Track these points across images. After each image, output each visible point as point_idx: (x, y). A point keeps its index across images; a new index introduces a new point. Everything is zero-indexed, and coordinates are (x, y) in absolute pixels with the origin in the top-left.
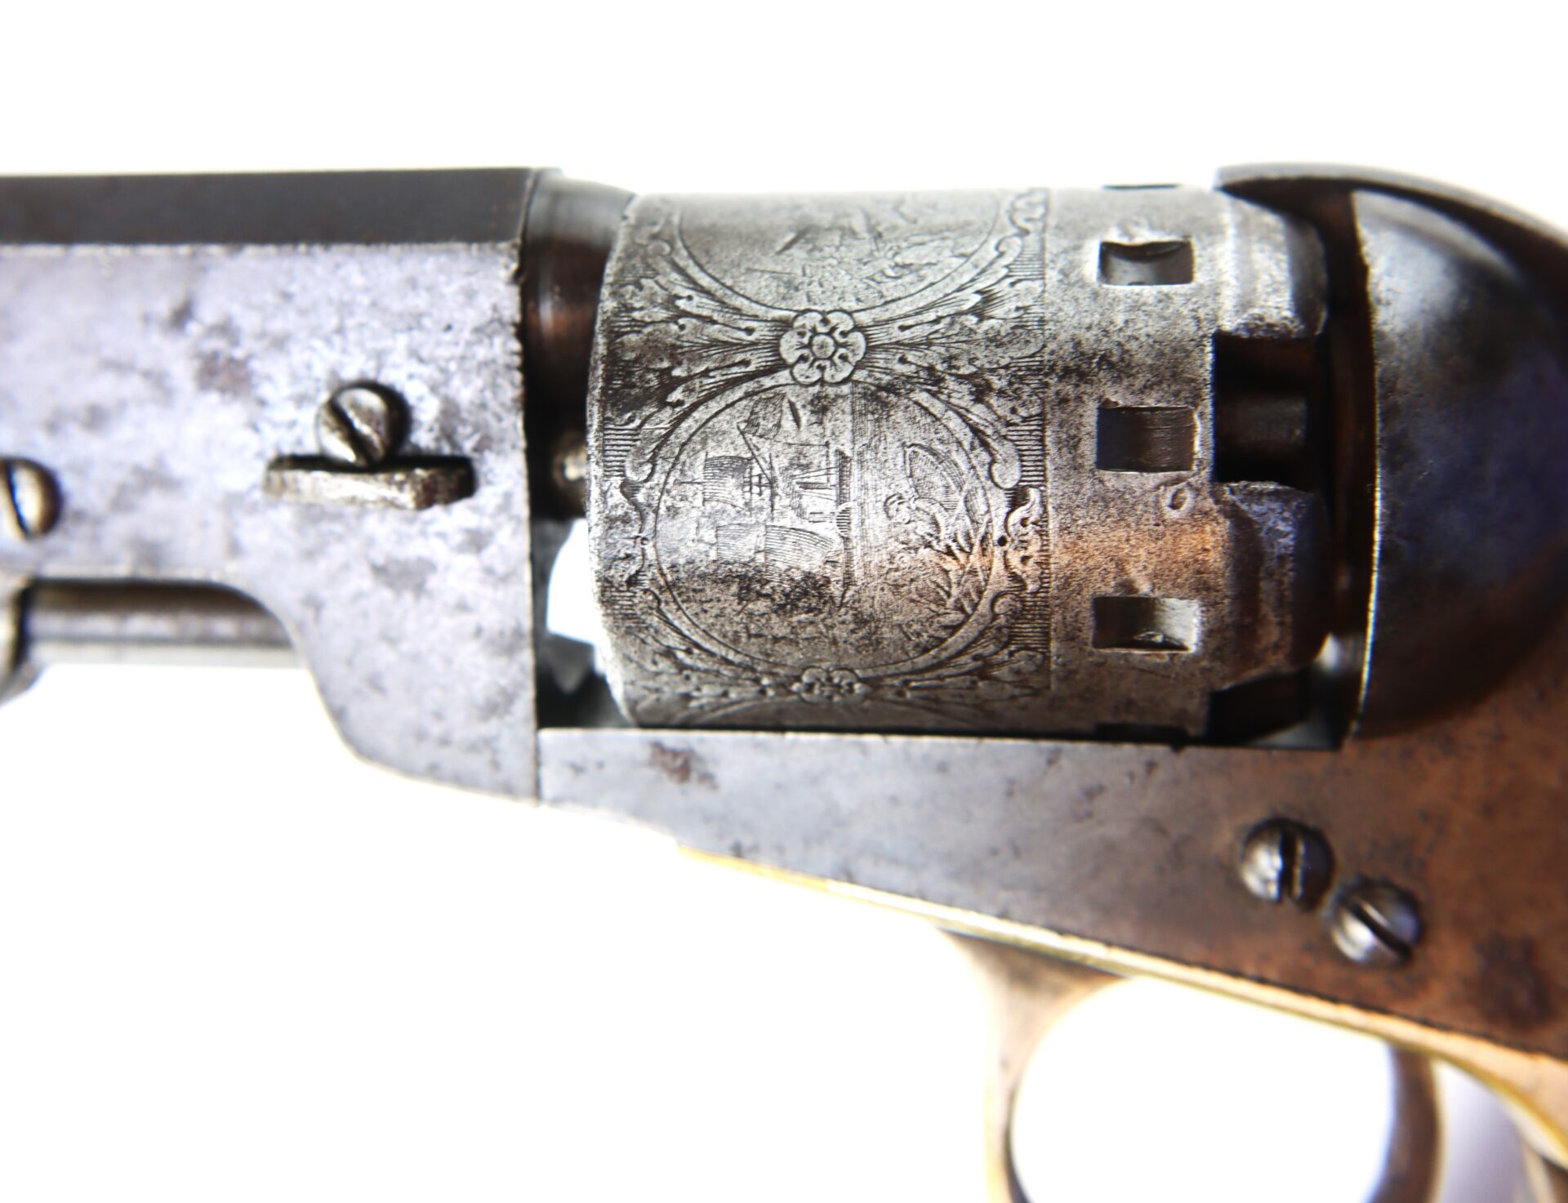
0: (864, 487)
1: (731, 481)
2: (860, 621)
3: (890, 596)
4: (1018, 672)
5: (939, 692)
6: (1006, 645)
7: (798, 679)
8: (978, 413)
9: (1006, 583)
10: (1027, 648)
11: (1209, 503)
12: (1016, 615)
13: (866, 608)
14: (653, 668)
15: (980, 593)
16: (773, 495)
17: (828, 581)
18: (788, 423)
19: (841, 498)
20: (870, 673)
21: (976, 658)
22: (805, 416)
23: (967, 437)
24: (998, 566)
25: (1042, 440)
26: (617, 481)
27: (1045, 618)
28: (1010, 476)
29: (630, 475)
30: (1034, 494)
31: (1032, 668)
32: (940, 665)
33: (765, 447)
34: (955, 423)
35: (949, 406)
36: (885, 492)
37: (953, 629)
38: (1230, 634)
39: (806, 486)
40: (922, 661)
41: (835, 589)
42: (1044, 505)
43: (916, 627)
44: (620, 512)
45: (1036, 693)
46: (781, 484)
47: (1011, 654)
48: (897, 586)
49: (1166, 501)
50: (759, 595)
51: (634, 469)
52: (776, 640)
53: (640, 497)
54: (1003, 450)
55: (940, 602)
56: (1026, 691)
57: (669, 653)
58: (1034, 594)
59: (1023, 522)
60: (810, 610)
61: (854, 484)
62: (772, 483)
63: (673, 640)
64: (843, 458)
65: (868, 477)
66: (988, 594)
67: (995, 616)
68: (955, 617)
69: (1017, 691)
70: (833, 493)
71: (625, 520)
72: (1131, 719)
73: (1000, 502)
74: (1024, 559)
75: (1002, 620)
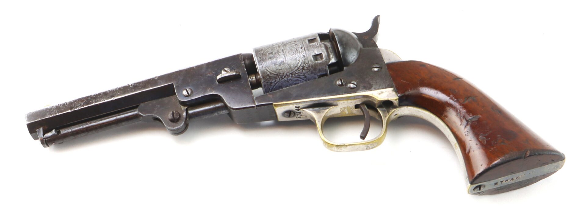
0: (285, 51)
1: (271, 54)
2: (288, 65)
3: (291, 61)
4: (307, 67)
5: (299, 74)
6: (304, 64)
7: (283, 75)
8: (295, 43)
9: (303, 56)
10: (307, 63)
11: (321, 44)
12: (305, 60)
13: (288, 63)
14: (266, 78)
15: (300, 58)
16: (276, 54)
17: (283, 61)
18: (276, 49)
19: (283, 52)
20: (291, 72)
21: (302, 66)
22: (277, 48)
23: (295, 45)
24: (301, 55)
25: (303, 43)
26: (259, 57)
27: (308, 59)
28: (300, 46)
29: (260, 57)
30: (303, 47)
31: (308, 66)
32: (298, 69)
33: (274, 51)
34: (293, 44)
35: (292, 43)
36: (287, 51)
37: (298, 63)
38: (327, 56)
39: (279, 53)
40: (296, 69)
41: (285, 62)
42: (304, 48)
43: (294, 64)
44: (260, 60)
45: (309, 71)
46: (277, 53)
47: (305, 65)
48: (291, 60)
49: (316, 44)
50: (277, 65)
51: (260, 56)
52: (280, 70)
53: (262, 58)
54: (299, 45)
55: (296, 60)
56: (308, 71)
57: (268, 75)
58: (306, 57)
59: (303, 50)
60: (282, 65)
61: (284, 52)
62: (276, 53)
63: (268, 73)
64: (283, 50)
65: (286, 50)
66: (301, 58)
67: (302, 60)
68: (298, 62)
69: (307, 71)
70: (282, 53)
71: (260, 61)
72: (321, 73)
73: (300, 49)
74: (304, 53)
75: (303, 61)
